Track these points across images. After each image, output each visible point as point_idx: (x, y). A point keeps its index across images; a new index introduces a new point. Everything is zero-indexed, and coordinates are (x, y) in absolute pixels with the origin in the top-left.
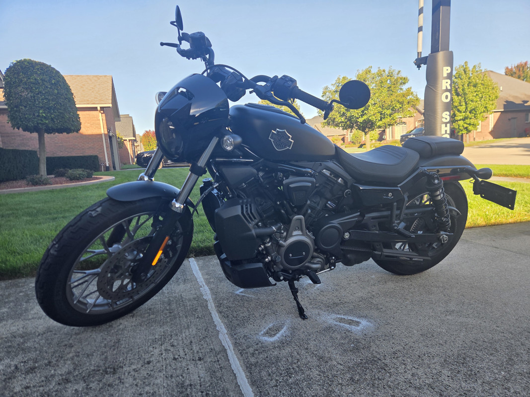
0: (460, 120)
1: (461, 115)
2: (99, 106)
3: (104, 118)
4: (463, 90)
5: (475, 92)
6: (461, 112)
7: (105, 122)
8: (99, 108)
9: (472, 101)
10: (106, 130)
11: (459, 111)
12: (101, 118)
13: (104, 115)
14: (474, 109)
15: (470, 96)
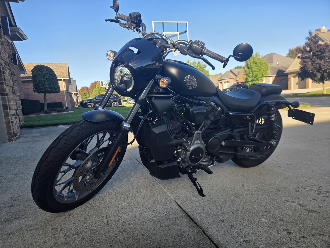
0: (250, 81)
1: (250, 78)
2: (63, 79)
3: (65, 84)
4: (251, 66)
5: (257, 67)
6: (250, 77)
7: (65, 86)
8: (63, 80)
9: (255, 71)
10: (66, 88)
11: (249, 76)
12: (63, 84)
13: (65, 83)
14: (256, 76)
15: (254, 69)
